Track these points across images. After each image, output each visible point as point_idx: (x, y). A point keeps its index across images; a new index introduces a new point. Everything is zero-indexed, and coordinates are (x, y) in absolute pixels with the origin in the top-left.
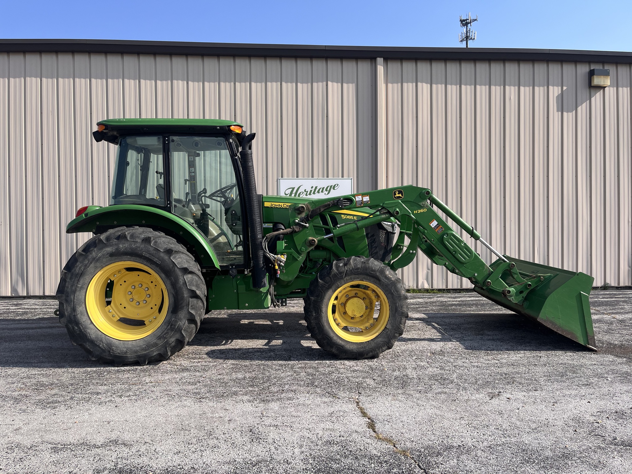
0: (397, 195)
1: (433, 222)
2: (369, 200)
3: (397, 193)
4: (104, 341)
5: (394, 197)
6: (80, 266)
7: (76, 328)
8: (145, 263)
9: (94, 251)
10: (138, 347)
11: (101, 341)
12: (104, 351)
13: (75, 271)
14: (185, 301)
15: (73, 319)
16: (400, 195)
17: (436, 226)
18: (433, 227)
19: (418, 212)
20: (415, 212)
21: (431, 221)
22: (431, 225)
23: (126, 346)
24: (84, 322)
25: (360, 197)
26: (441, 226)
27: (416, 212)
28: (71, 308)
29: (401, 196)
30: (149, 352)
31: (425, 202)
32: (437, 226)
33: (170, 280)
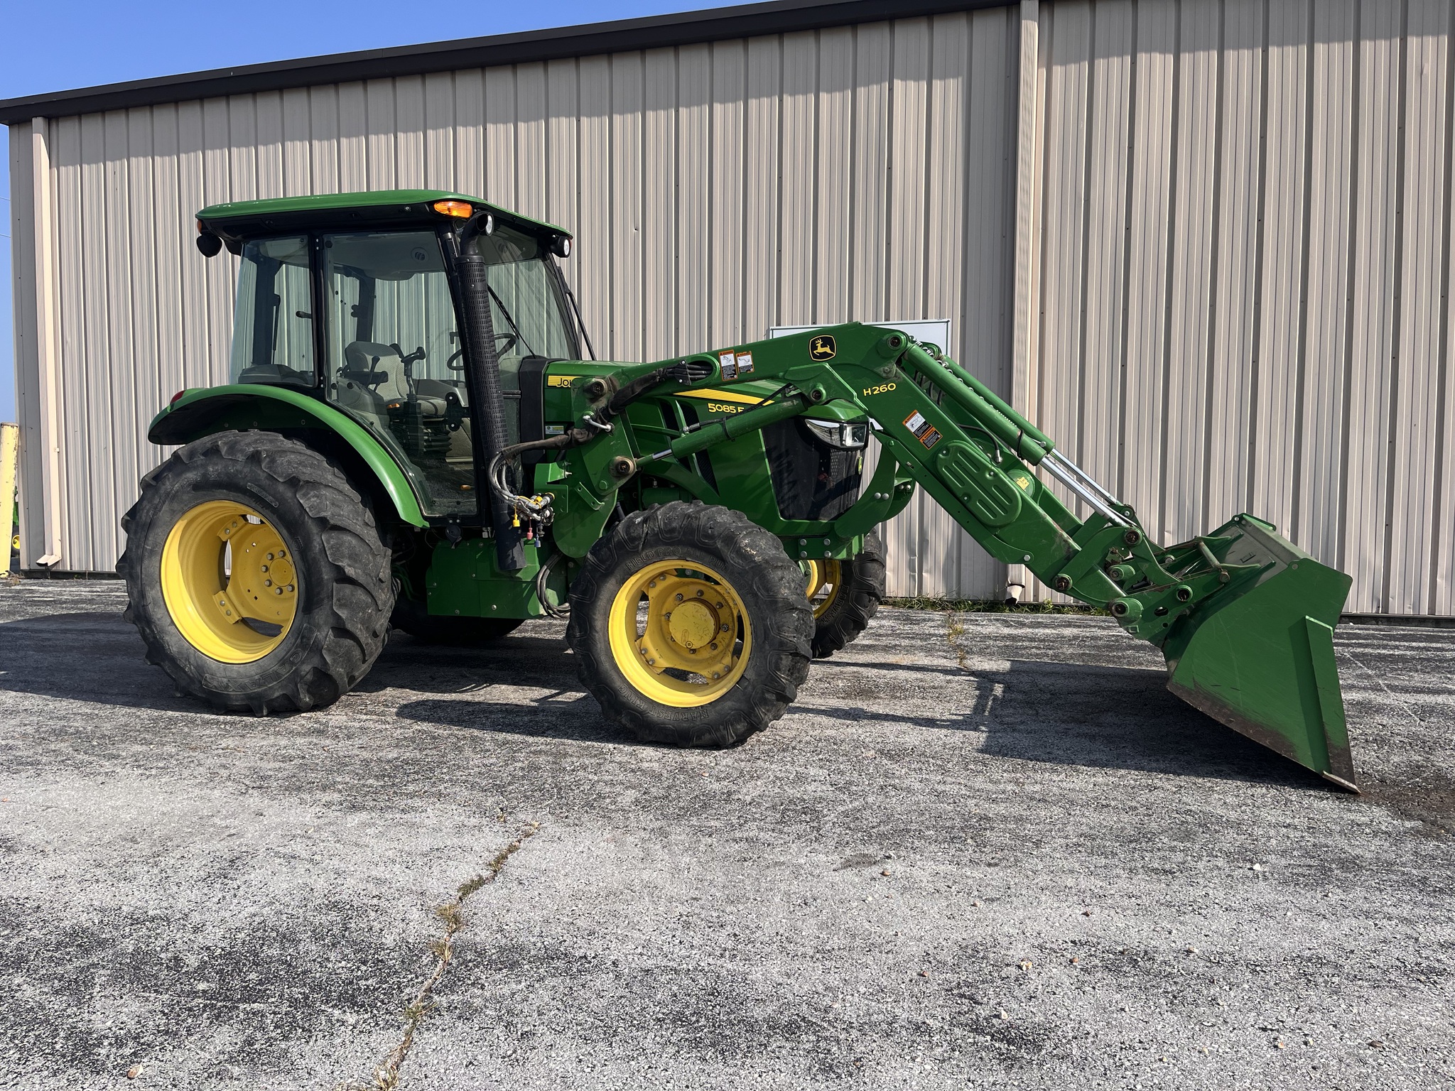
0: (820, 350)
1: (913, 419)
2: (751, 363)
3: (819, 345)
4: (192, 661)
5: (813, 353)
6: (147, 507)
7: (148, 631)
8: (253, 504)
9: (169, 479)
10: (247, 677)
11: (187, 659)
12: (192, 679)
13: (141, 517)
14: (325, 589)
15: (143, 613)
16: (827, 350)
17: (920, 428)
18: (913, 430)
19: (872, 391)
20: (865, 392)
21: (908, 415)
22: (908, 425)
23: (228, 674)
24: (159, 619)
25: (731, 356)
26: (934, 429)
27: (869, 391)
28: (138, 592)
29: (829, 351)
30: (265, 690)
31: (890, 365)
32: (924, 428)
33: (296, 542)
